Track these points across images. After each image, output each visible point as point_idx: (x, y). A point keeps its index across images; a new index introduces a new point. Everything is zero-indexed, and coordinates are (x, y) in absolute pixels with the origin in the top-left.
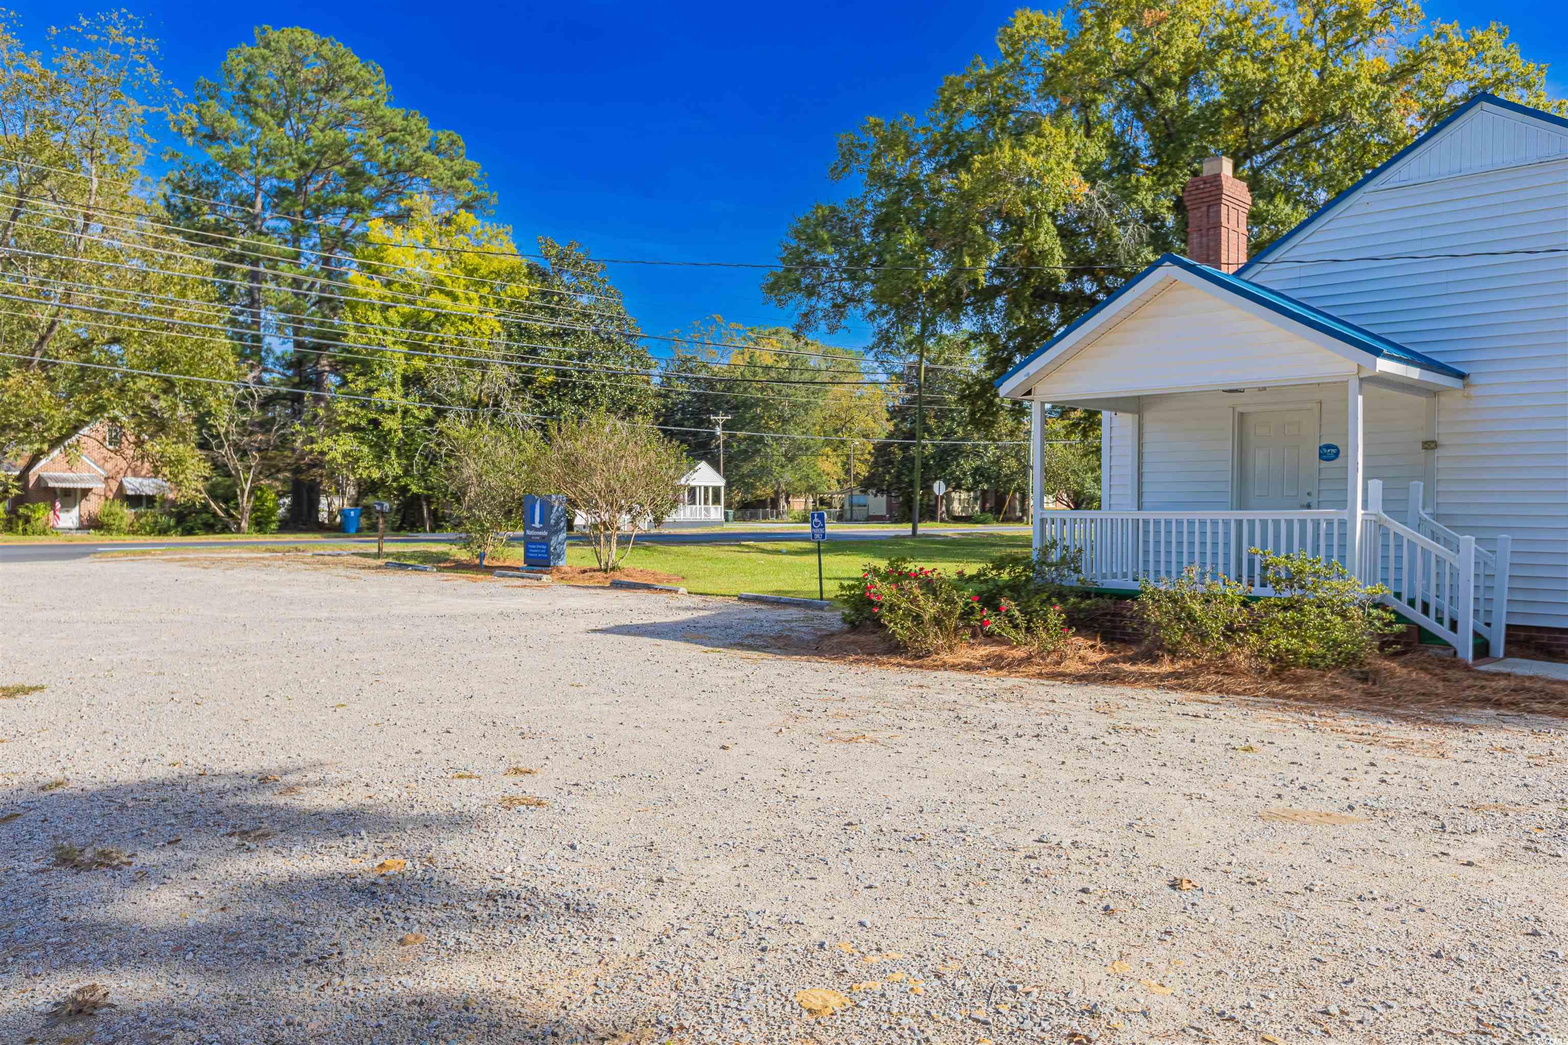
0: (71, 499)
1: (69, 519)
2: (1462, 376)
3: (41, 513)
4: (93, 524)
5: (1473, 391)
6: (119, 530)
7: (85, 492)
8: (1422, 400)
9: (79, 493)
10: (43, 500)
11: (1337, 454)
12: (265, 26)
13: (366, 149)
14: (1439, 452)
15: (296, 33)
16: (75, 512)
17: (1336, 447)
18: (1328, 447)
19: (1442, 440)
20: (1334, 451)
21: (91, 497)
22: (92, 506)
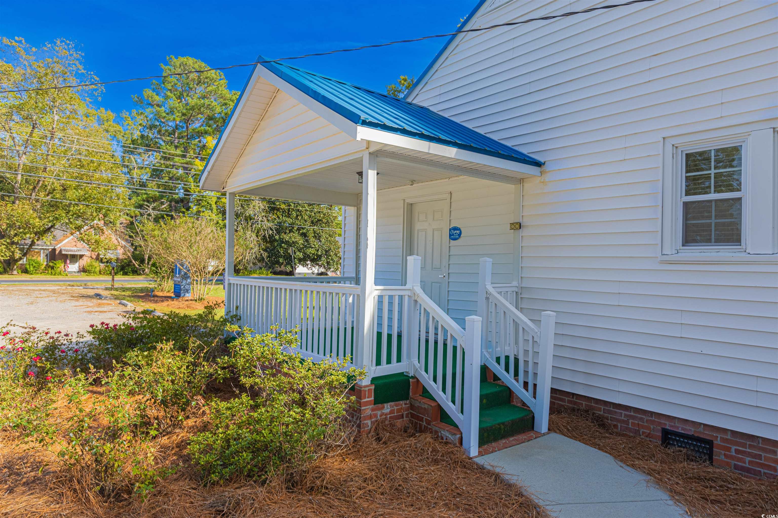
0: (75, 259)
1: (73, 267)
2: (538, 164)
3: (60, 265)
4: (84, 270)
5: (547, 177)
6: (95, 272)
7: (81, 256)
8: (511, 187)
9: (78, 257)
10: (61, 259)
11: (460, 235)
12: (171, 56)
13: (211, 107)
14: (524, 232)
15: (183, 59)
16: (77, 265)
17: (459, 229)
18: (455, 229)
19: (525, 222)
20: (458, 232)
21: (84, 258)
22: (84, 262)
